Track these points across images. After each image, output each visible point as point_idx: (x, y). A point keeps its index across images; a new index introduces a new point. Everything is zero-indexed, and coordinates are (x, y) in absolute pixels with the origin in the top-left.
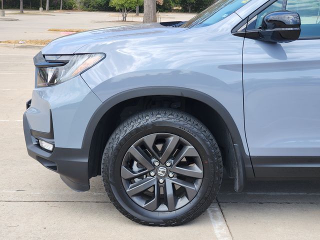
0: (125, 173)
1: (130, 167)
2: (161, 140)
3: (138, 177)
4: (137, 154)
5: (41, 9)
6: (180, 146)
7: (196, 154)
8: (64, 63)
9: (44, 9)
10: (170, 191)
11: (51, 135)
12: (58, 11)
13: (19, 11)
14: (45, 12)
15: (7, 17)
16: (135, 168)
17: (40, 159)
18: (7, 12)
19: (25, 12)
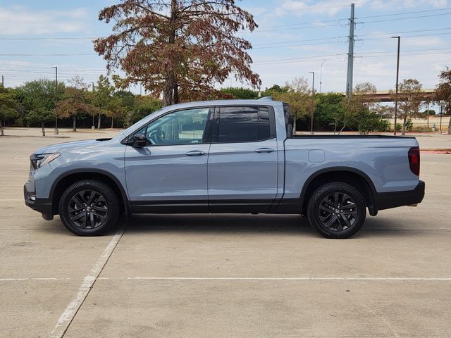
0: (70, 210)
1: (73, 208)
2: (87, 194)
3: (77, 211)
4: (76, 201)
5: (93, 127)
6: (97, 196)
7: (104, 200)
8: (42, 158)
9: (96, 127)
10: (92, 219)
11: (35, 193)
12: (109, 129)
13: (72, 130)
14: (96, 131)
15: (60, 135)
16: (76, 208)
17: (30, 205)
18: (60, 130)
19: (77, 130)
